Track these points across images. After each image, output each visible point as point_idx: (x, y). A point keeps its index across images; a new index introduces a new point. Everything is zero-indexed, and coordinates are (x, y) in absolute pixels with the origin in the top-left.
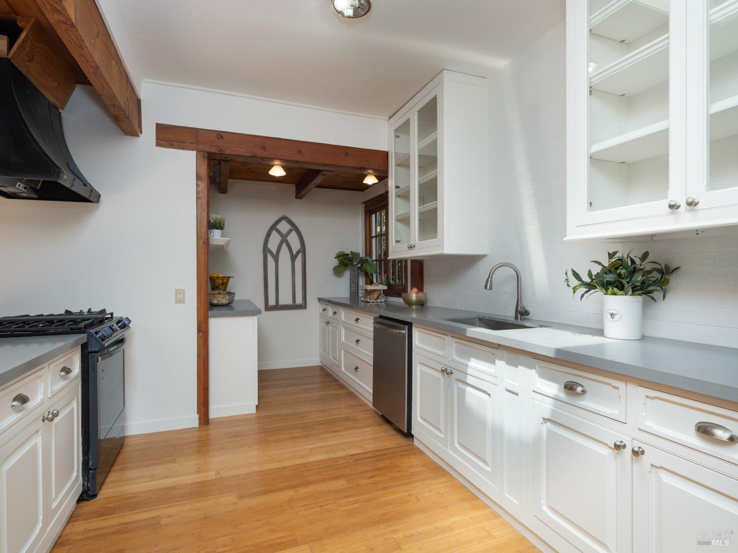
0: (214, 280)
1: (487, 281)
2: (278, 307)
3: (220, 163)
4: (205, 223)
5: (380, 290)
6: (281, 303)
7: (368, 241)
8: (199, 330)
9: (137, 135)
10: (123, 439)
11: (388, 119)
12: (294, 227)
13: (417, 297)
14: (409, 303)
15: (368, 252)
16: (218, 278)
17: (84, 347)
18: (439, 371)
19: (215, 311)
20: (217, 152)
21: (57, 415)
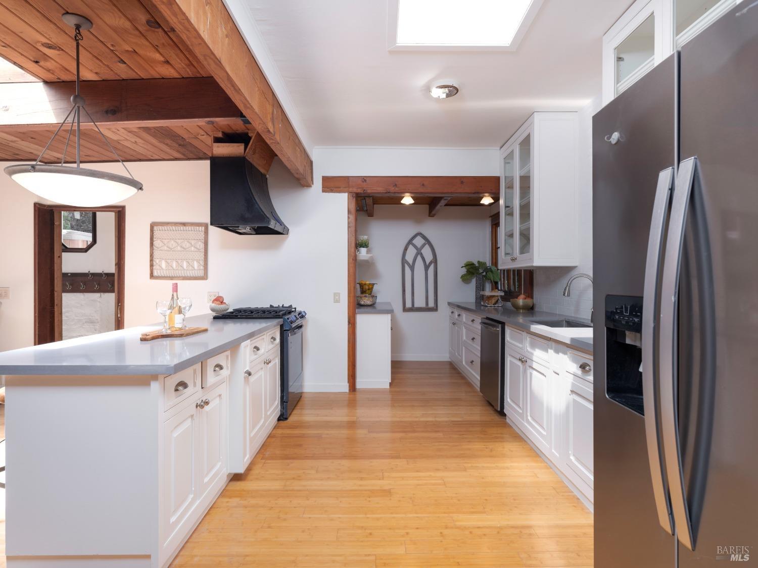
0: (363, 286)
1: (565, 289)
2: (413, 309)
3: (365, 199)
4: (353, 245)
5: (497, 296)
6: (416, 306)
7: (494, 251)
8: (349, 323)
9: (310, 186)
10: (302, 393)
11: (499, 148)
12: (428, 242)
13: (523, 303)
14: (517, 307)
15: (494, 261)
16: (365, 284)
17: (282, 326)
18: (517, 359)
19: (363, 309)
20: (362, 192)
21: (270, 362)
